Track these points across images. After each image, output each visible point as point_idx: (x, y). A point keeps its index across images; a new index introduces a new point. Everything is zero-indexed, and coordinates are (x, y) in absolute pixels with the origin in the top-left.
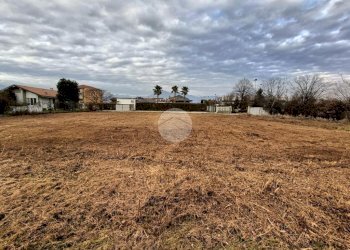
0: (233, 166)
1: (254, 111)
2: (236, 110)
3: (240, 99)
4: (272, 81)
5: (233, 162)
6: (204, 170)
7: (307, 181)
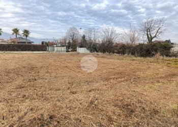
0: (69, 91)
1: (81, 50)
2: (70, 50)
3: (71, 42)
4: (90, 30)
5: (69, 88)
6: (46, 99)
7: (111, 92)
